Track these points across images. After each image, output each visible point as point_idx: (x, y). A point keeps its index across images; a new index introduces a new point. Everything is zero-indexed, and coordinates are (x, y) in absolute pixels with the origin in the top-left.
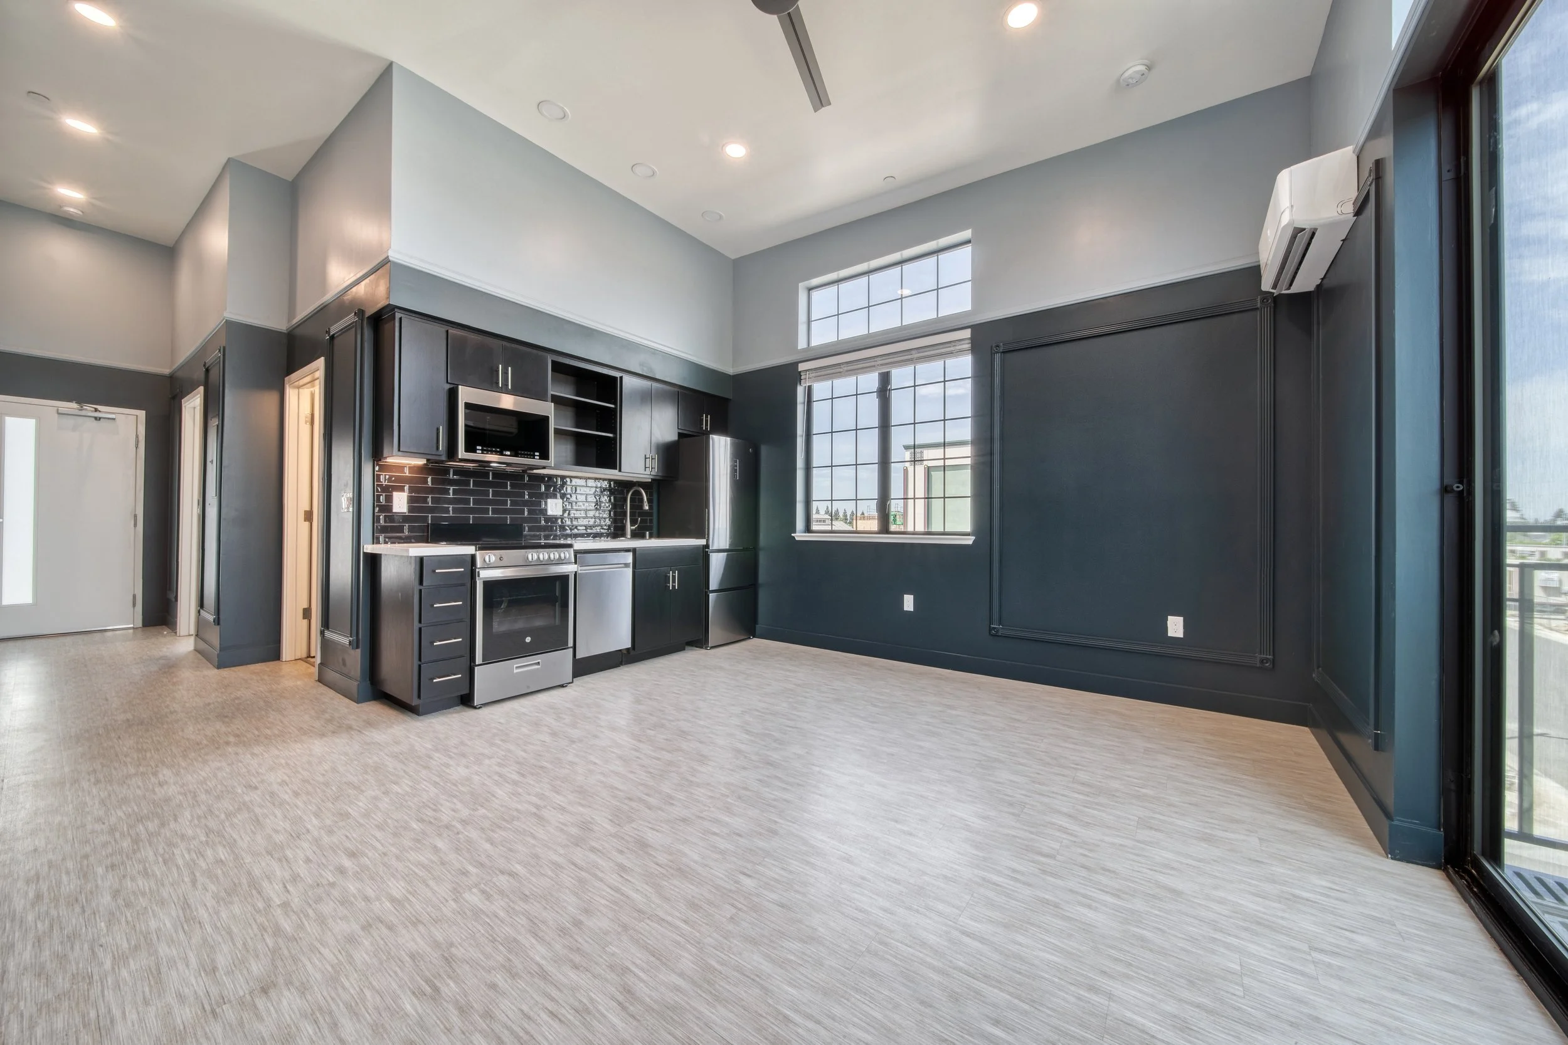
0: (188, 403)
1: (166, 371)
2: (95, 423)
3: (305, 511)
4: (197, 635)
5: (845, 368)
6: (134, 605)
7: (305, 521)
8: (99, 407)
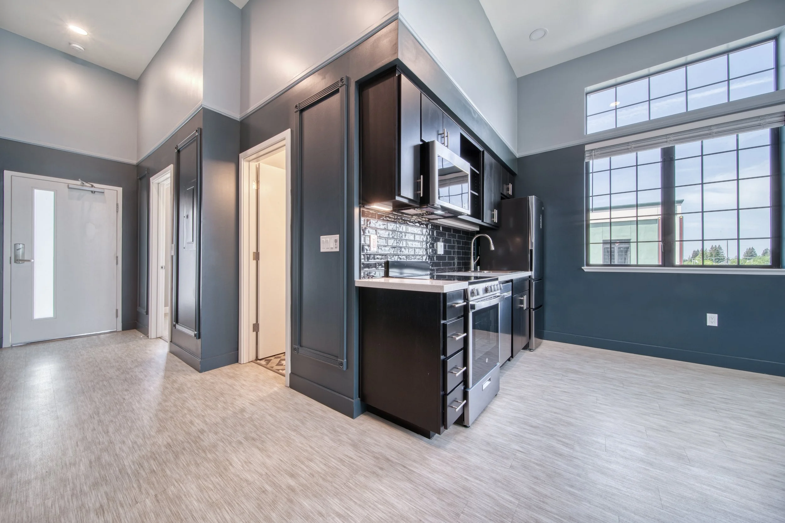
0: (154, 180)
1: (134, 161)
2: (92, 195)
3: (253, 252)
4: (171, 341)
5: (633, 146)
6: (117, 316)
7: (253, 260)
8: (95, 185)
